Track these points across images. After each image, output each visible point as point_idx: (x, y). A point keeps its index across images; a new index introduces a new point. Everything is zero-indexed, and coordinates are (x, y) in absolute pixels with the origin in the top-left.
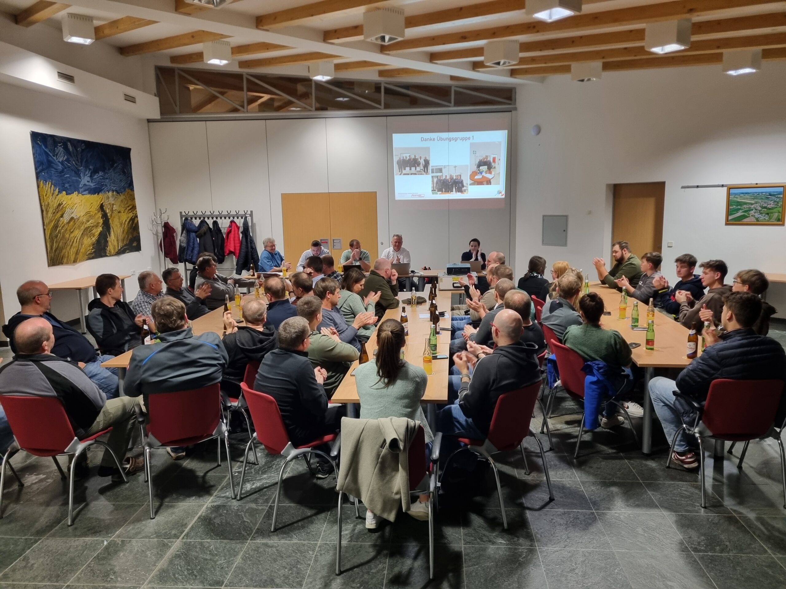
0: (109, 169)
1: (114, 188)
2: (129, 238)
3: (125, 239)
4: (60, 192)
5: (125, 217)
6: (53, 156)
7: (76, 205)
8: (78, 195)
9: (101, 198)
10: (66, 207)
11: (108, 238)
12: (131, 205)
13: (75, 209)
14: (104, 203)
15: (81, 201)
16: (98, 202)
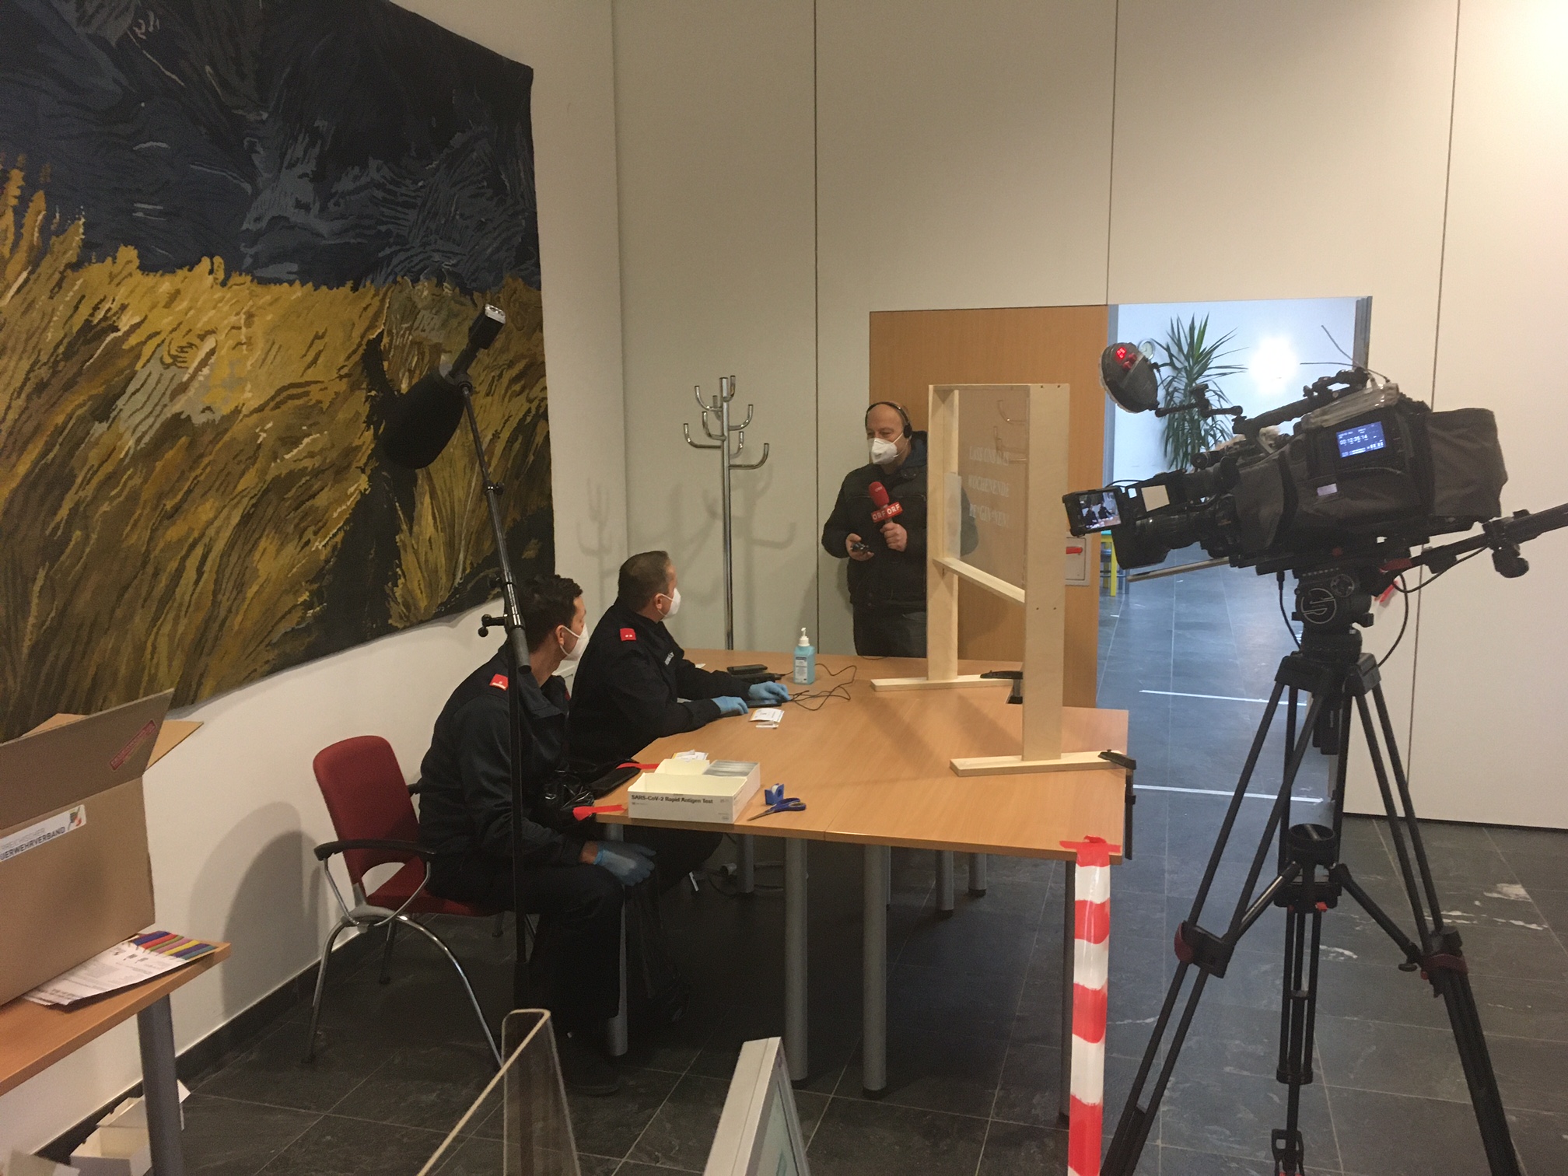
0: (425, 156)
2: (509, 523)
7: (210, 343)
8: (228, 277)
9: (371, 312)
10: (136, 352)
11: (399, 530)
12: (523, 356)
13: (204, 363)
14: (386, 340)
15: (250, 316)
16: (356, 334)
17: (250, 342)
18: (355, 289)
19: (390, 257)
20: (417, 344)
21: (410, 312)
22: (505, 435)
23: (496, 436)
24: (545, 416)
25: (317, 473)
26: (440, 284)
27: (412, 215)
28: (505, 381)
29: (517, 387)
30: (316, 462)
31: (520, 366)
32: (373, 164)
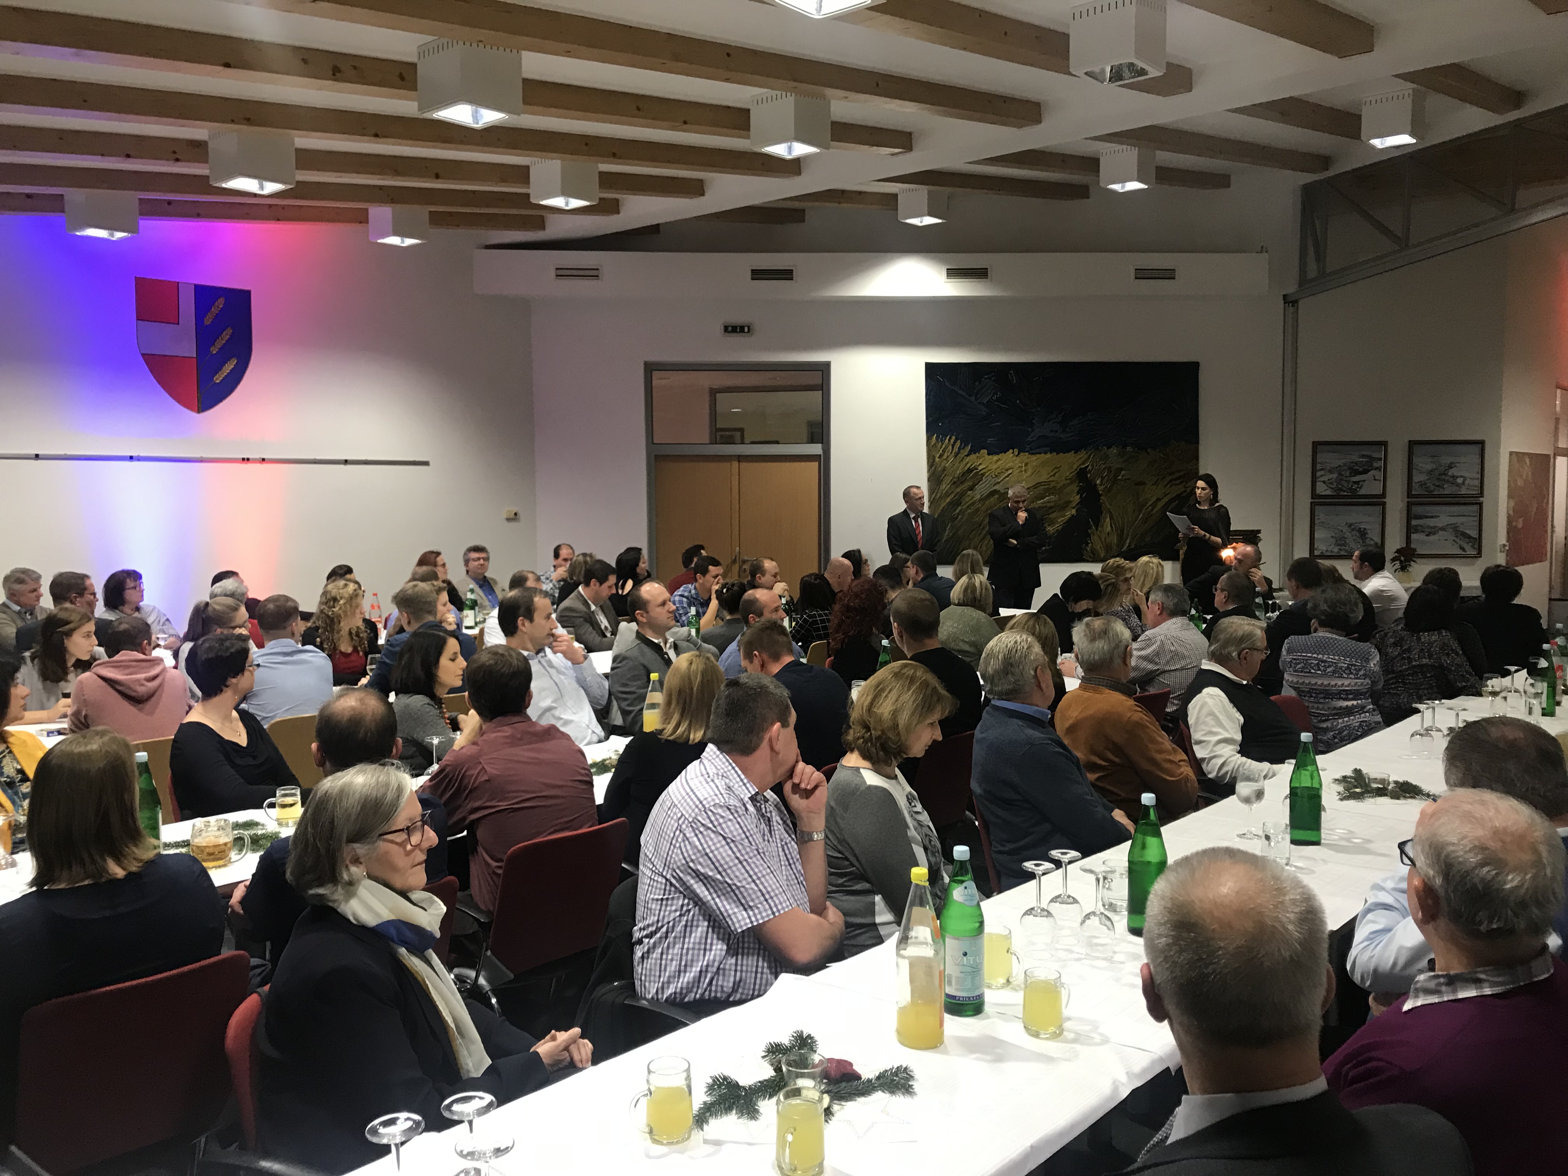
0: (1119, 407)
1: (1129, 441)
4: (973, 451)
5: (1158, 493)
6: (967, 396)
7: (1009, 472)
8: (1019, 453)
10: (983, 475)
13: (1007, 476)
15: (1026, 465)
16: (1075, 467)
17: (1025, 471)
18: (1076, 453)
19: (1095, 442)
20: (1108, 468)
21: (1105, 458)
22: (1165, 500)
25: (1051, 508)
26: (1124, 448)
27: (1110, 426)
28: (1167, 480)
29: (1176, 482)
30: (1052, 504)
31: (1179, 474)
32: (1090, 414)
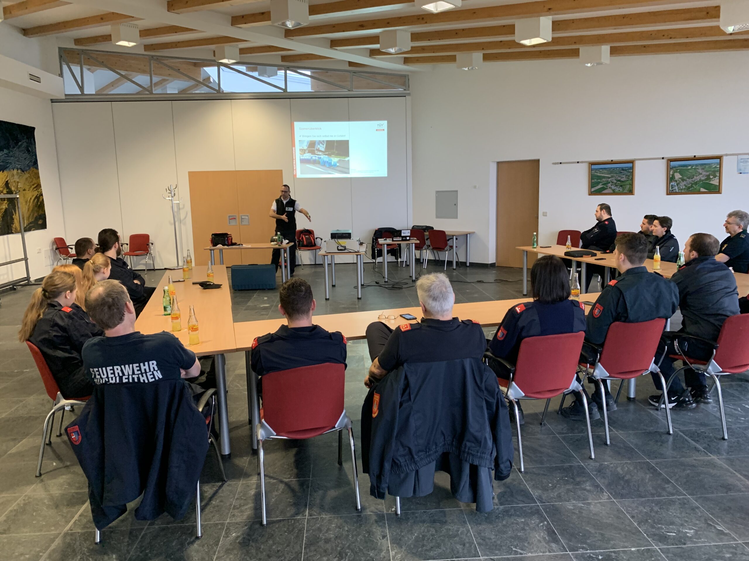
0: (14, 147)
1: (19, 167)
2: (35, 216)
3: (31, 216)
5: (31, 195)
9: (6, 176)
11: (13, 215)
12: (36, 183)
14: (9, 181)
16: (4, 180)
18: (3, 172)
19: (9, 166)
20: (14, 181)
21: (13, 175)
22: (33, 198)
23: (31, 199)
24: (42, 195)
26: (18, 170)
27: (12, 158)
28: (32, 188)
29: (35, 189)
31: (35, 185)
32: (5, 150)
